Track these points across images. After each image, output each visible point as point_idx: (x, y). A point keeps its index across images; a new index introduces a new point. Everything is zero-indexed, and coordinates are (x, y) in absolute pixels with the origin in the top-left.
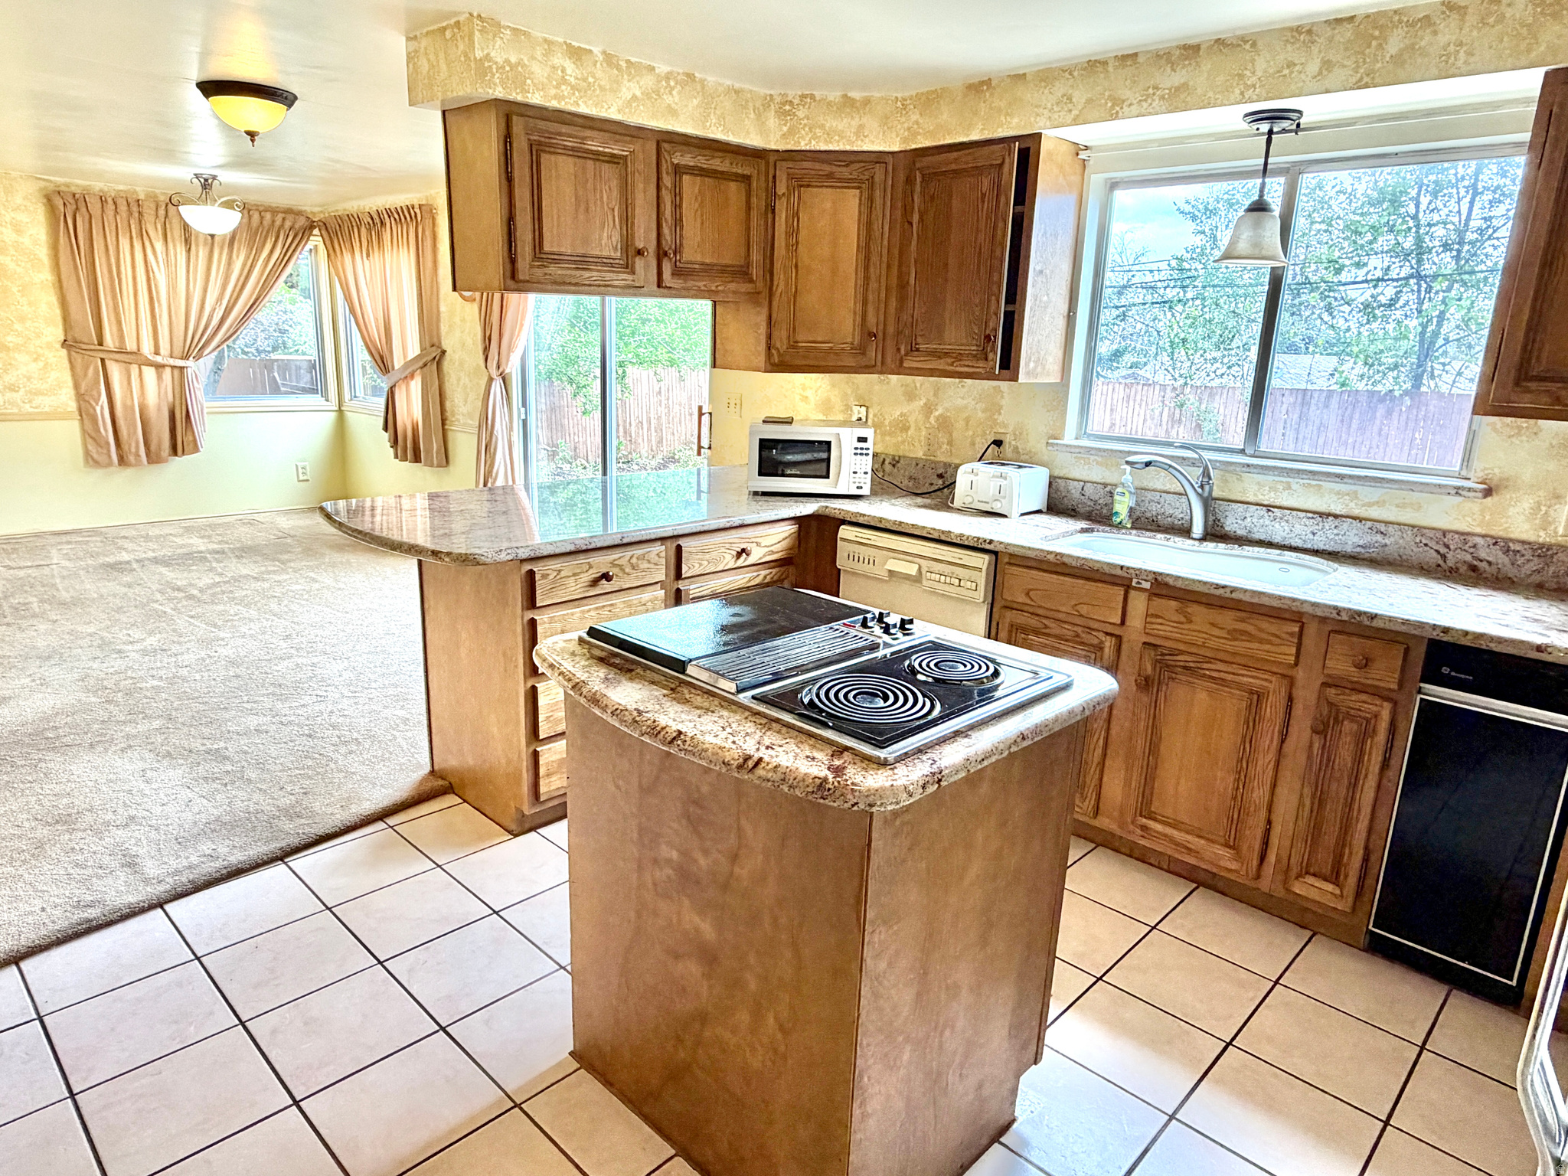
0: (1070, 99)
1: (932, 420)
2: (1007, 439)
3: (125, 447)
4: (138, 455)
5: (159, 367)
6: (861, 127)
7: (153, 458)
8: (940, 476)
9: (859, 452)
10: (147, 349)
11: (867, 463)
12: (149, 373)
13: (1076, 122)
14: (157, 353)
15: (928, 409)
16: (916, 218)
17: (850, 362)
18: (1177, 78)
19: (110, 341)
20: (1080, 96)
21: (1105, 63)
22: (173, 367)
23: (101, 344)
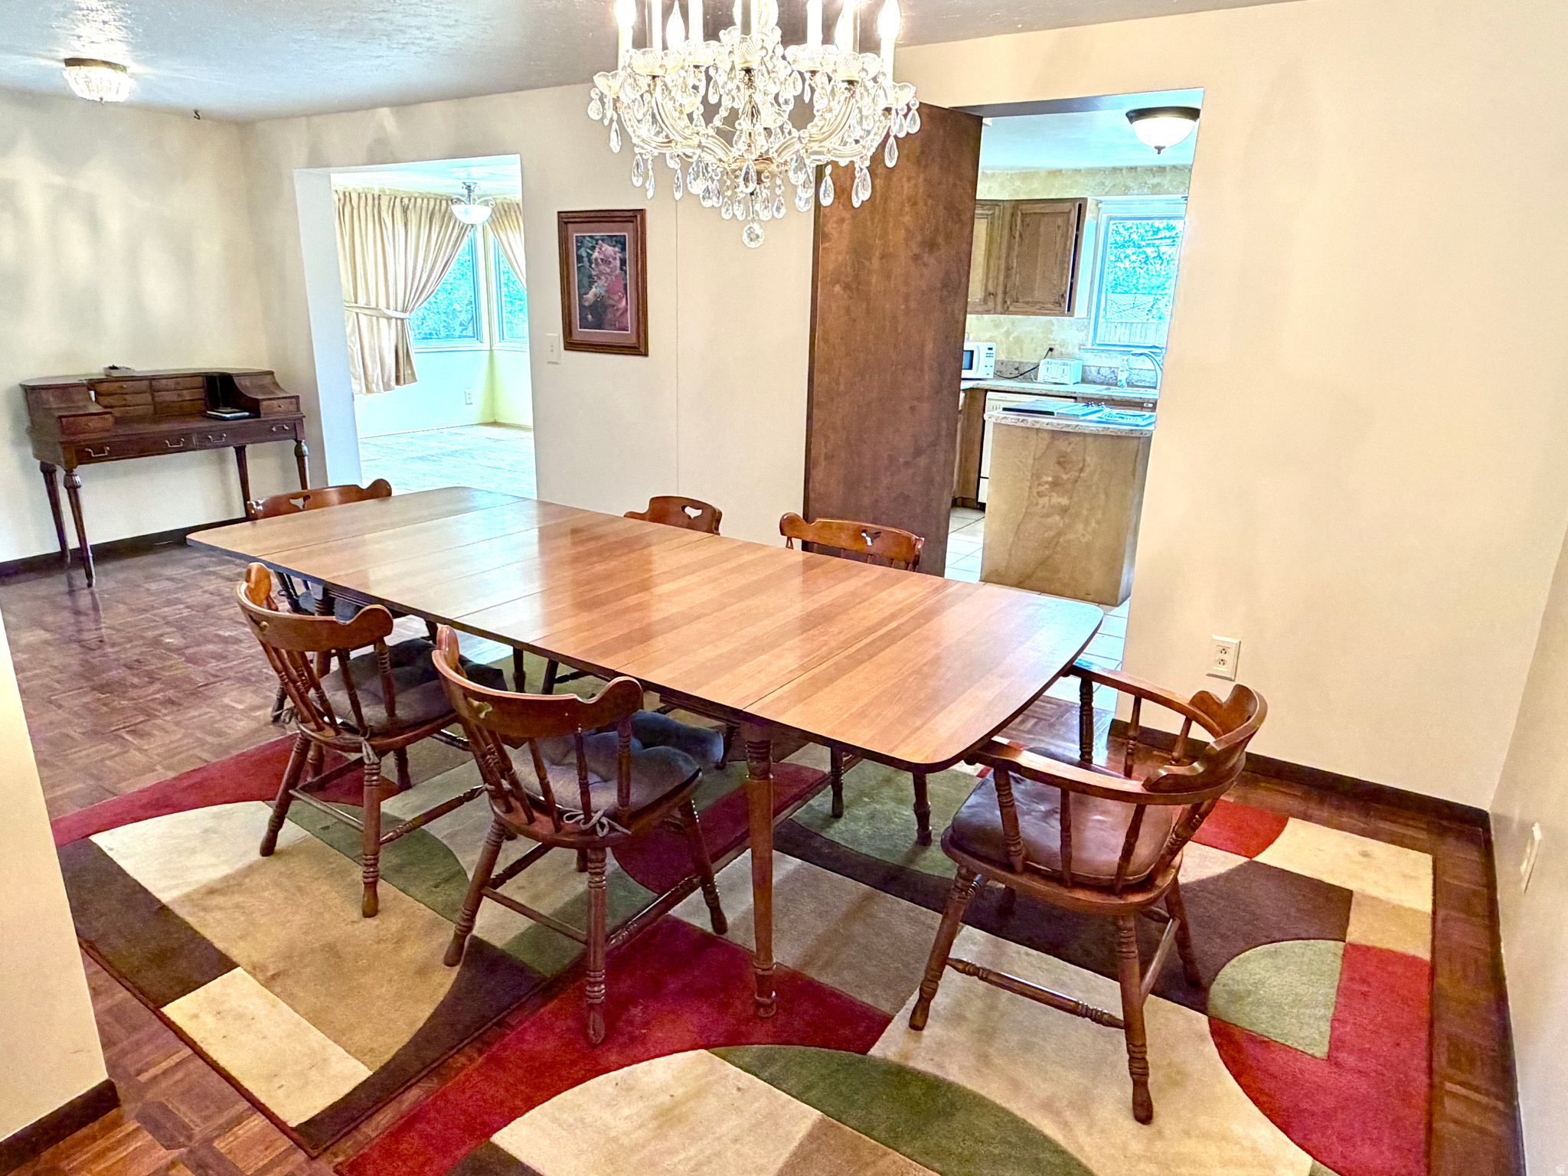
0: (1103, 184)
1: (1011, 339)
2: (1056, 347)
3: (370, 379)
4: (377, 385)
5: (389, 318)
6: (990, 188)
7: (387, 387)
8: (1017, 369)
9: (989, 356)
10: (382, 305)
11: (991, 361)
12: (383, 322)
13: (1107, 194)
14: (388, 308)
15: (1008, 333)
16: (1017, 235)
17: (980, 309)
18: (1156, 180)
19: (362, 302)
20: (1108, 182)
21: (1121, 170)
22: (397, 319)
23: (356, 302)
